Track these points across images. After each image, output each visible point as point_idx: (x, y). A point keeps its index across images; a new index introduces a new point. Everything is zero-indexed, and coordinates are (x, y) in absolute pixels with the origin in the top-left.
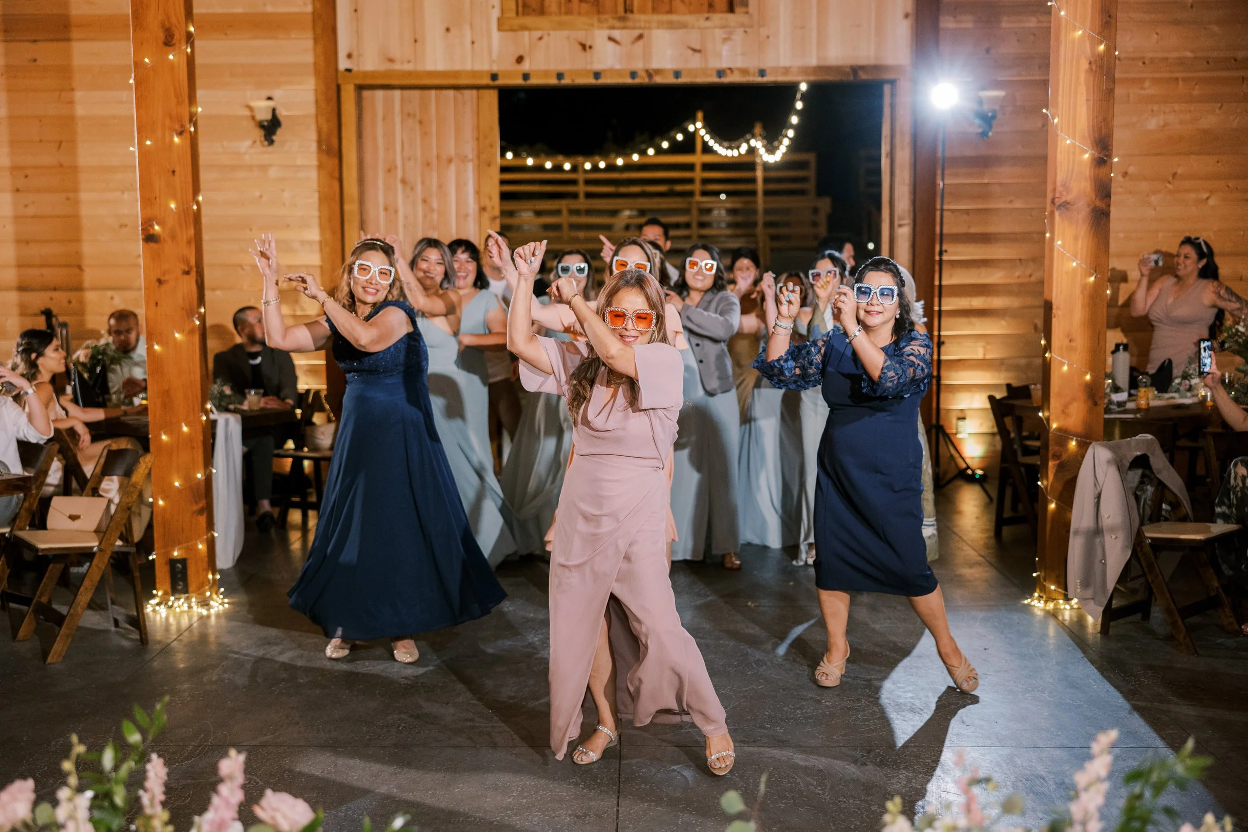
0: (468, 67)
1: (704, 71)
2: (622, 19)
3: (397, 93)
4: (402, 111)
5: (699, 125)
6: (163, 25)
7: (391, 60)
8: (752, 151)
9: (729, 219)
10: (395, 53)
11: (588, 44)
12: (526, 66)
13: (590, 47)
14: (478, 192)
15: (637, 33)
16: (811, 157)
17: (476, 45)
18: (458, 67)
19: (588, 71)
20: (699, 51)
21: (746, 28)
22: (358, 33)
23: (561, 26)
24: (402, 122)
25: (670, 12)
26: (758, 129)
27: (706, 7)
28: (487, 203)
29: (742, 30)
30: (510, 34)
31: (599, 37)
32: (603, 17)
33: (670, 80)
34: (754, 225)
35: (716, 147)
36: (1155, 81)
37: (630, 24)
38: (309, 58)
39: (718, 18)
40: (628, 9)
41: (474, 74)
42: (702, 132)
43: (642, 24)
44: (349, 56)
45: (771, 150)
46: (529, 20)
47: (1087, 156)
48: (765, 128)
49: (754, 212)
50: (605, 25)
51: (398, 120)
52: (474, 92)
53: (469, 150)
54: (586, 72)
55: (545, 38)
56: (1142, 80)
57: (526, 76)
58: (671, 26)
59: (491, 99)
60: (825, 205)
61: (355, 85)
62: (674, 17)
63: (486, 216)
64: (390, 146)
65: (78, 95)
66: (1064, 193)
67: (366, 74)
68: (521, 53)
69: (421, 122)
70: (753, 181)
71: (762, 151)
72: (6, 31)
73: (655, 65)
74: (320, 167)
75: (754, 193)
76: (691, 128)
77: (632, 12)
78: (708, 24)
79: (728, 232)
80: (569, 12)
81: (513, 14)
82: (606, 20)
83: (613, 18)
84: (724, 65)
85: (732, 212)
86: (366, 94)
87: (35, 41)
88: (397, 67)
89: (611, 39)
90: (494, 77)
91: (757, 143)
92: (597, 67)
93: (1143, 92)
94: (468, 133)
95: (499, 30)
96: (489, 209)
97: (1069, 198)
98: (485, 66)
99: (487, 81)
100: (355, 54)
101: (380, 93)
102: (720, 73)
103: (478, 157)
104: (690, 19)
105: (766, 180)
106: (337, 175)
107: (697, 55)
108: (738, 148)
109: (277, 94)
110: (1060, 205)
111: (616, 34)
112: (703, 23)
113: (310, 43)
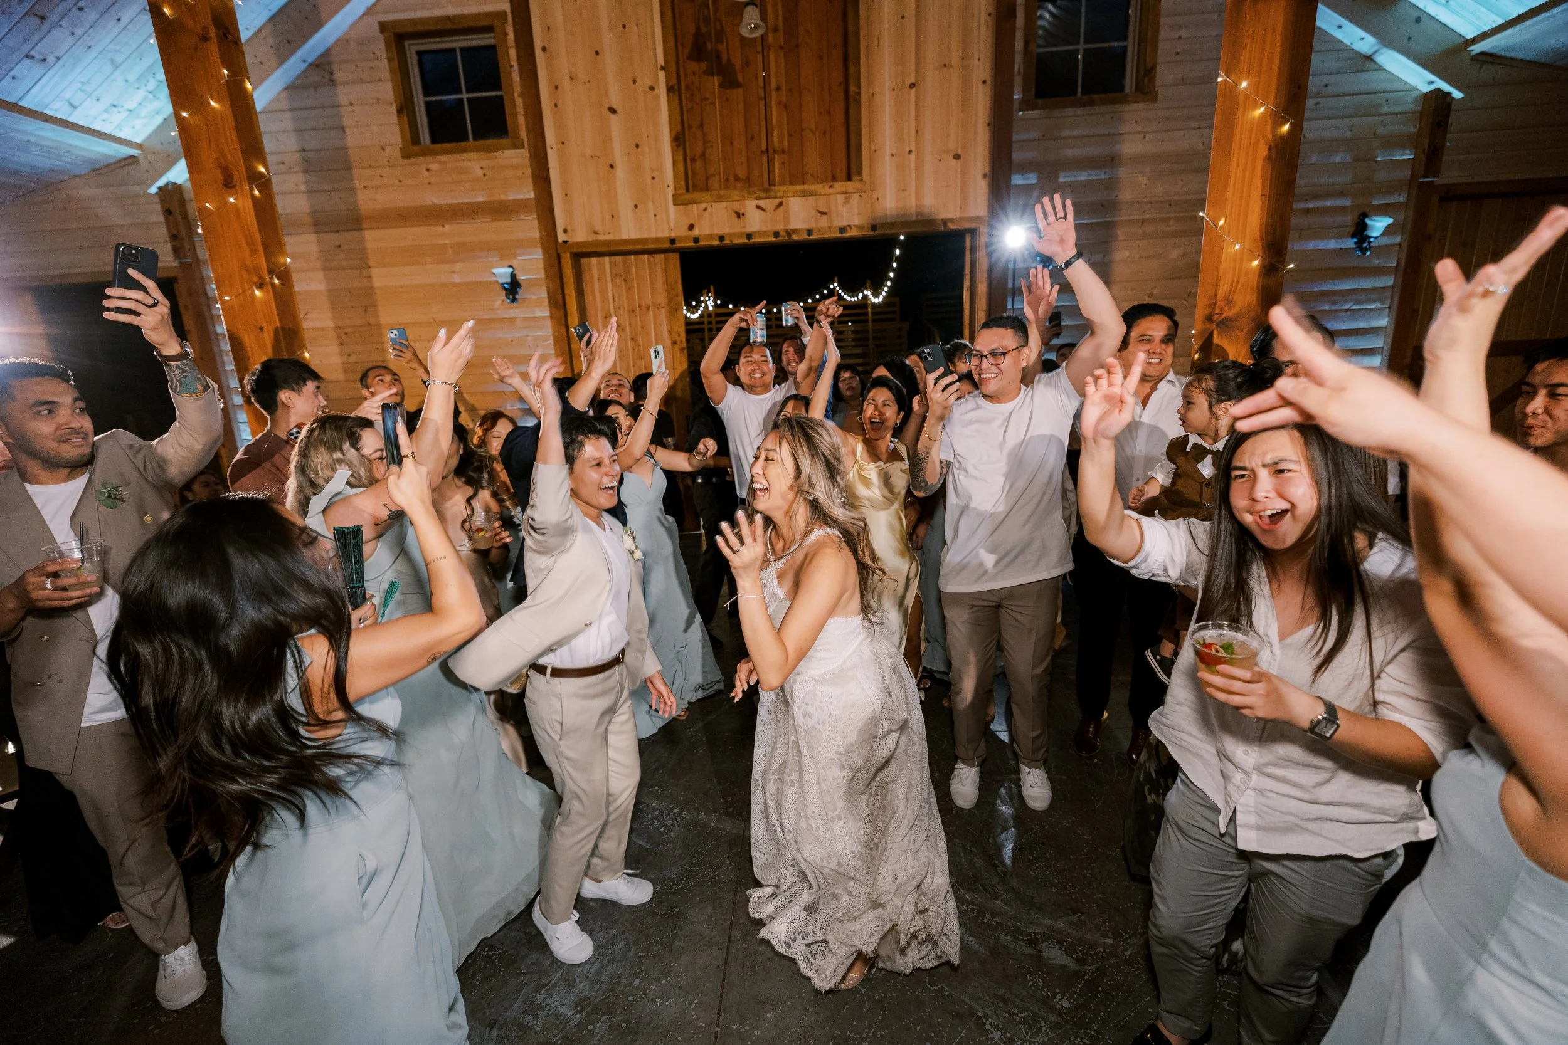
0: (653, 235)
1: (830, 228)
2: (766, 191)
3: (607, 259)
4: (611, 272)
5: (836, 285)
6: (219, 165)
7: (596, 233)
8: (865, 297)
9: (853, 336)
10: (598, 227)
11: (741, 212)
12: (696, 232)
13: (743, 214)
14: (670, 331)
15: (778, 201)
16: (897, 300)
17: (658, 217)
18: (646, 236)
19: (742, 234)
20: (826, 213)
21: (860, 192)
22: (569, 213)
23: (720, 199)
24: (612, 280)
25: (804, 183)
26: (868, 284)
27: (830, 178)
28: (678, 339)
29: (858, 195)
30: (682, 207)
31: (750, 206)
32: (751, 189)
33: (804, 237)
34: (867, 339)
35: (845, 296)
36: (1177, 219)
37: (772, 194)
38: (537, 234)
39: (839, 186)
40: (772, 183)
41: (658, 240)
42: (838, 288)
43: (781, 195)
44: (565, 231)
45: (876, 296)
46: (695, 196)
47: (1256, 263)
48: (872, 283)
49: (868, 331)
50: (753, 196)
51: (609, 279)
52: (662, 255)
53: (662, 299)
54: (741, 234)
55: (709, 209)
56: (1169, 219)
57: (696, 240)
58: (804, 194)
59: (675, 259)
60: (906, 326)
61: (571, 253)
62: (806, 187)
63: (677, 347)
64: (604, 300)
65: (374, 271)
66: (1226, 308)
67: (578, 244)
68: (692, 222)
69: (625, 280)
70: (866, 314)
71: (871, 297)
72: (315, 225)
73: (793, 226)
74: (552, 316)
75: (867, 321)
76: (832, 287)
77: (774, 185)
78: (831, 191)
79: (853, 344)
80: (727, 188)
81: (684, 191)
82: (754, 192)
83: (760, 190)
84: (844, 223)
85: (854, 332)
86: (584, 261)
87: (338, 232)
88: (601, 238)
89: (758, 207)
90: (673, 241)
91: (867, 292)
92: (749, 230)
93: (1168, 228)
94: (660, 286)
95: (675, 205)
96: (678, 342)
97: (1230, 313)
98: (665, 233)
99: (667, 245)
100: (569, 229)
101: (594, 260)
102: (842, 230)
103: (669, 304)
104: (817, 187)
105: (873, 314)
106: (564, 322)
107: (825, 217)
108: (857, 296)
109: (515, 263)
110: (1220, 322)
111: (761, 203)
112: (828, 191)
113: (535, 223)
